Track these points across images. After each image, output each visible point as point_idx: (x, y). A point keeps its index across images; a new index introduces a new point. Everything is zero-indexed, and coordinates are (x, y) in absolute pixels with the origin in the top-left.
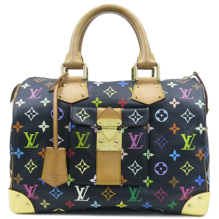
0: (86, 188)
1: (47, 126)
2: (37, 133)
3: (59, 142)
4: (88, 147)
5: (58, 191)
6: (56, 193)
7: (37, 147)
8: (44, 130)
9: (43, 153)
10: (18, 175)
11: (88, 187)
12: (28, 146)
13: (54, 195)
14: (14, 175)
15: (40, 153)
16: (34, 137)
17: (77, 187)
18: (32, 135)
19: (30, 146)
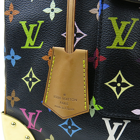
0: (124, 123)
1: (58, 10)
2: (41, 22)
3: (78, 39)
4: (132, 48)
5: (73, 124)
6: (70, 127)
7: (40, 47)
8: (52, 17)
9: (50, 58)
10: (13, 93)
11: (127, 122)
12: (27, 46)
13: (66, 130)
14: (8, 92)
15: (45, 58)
16: (35, 29)
17: (107, 121)
18: (32, 26)
19: (30, 45)
